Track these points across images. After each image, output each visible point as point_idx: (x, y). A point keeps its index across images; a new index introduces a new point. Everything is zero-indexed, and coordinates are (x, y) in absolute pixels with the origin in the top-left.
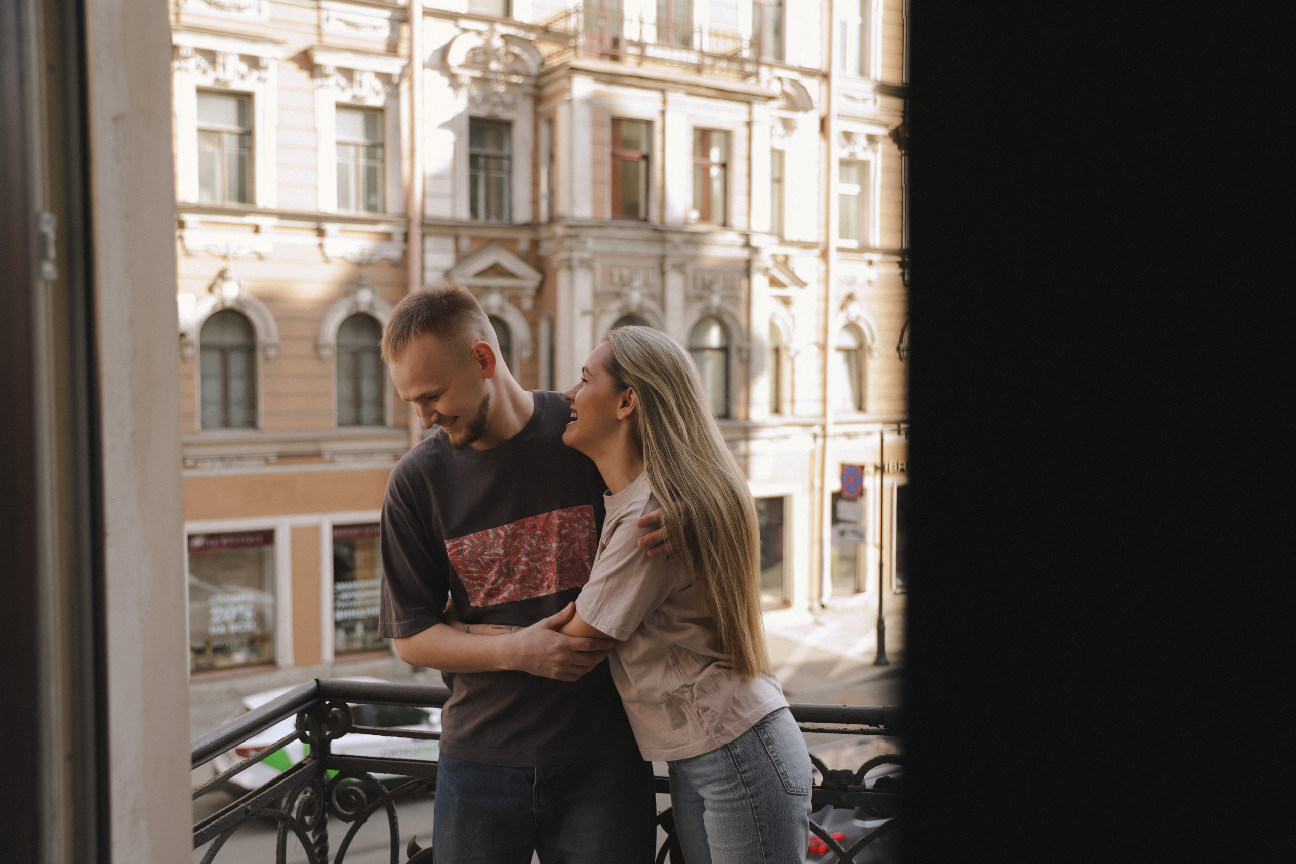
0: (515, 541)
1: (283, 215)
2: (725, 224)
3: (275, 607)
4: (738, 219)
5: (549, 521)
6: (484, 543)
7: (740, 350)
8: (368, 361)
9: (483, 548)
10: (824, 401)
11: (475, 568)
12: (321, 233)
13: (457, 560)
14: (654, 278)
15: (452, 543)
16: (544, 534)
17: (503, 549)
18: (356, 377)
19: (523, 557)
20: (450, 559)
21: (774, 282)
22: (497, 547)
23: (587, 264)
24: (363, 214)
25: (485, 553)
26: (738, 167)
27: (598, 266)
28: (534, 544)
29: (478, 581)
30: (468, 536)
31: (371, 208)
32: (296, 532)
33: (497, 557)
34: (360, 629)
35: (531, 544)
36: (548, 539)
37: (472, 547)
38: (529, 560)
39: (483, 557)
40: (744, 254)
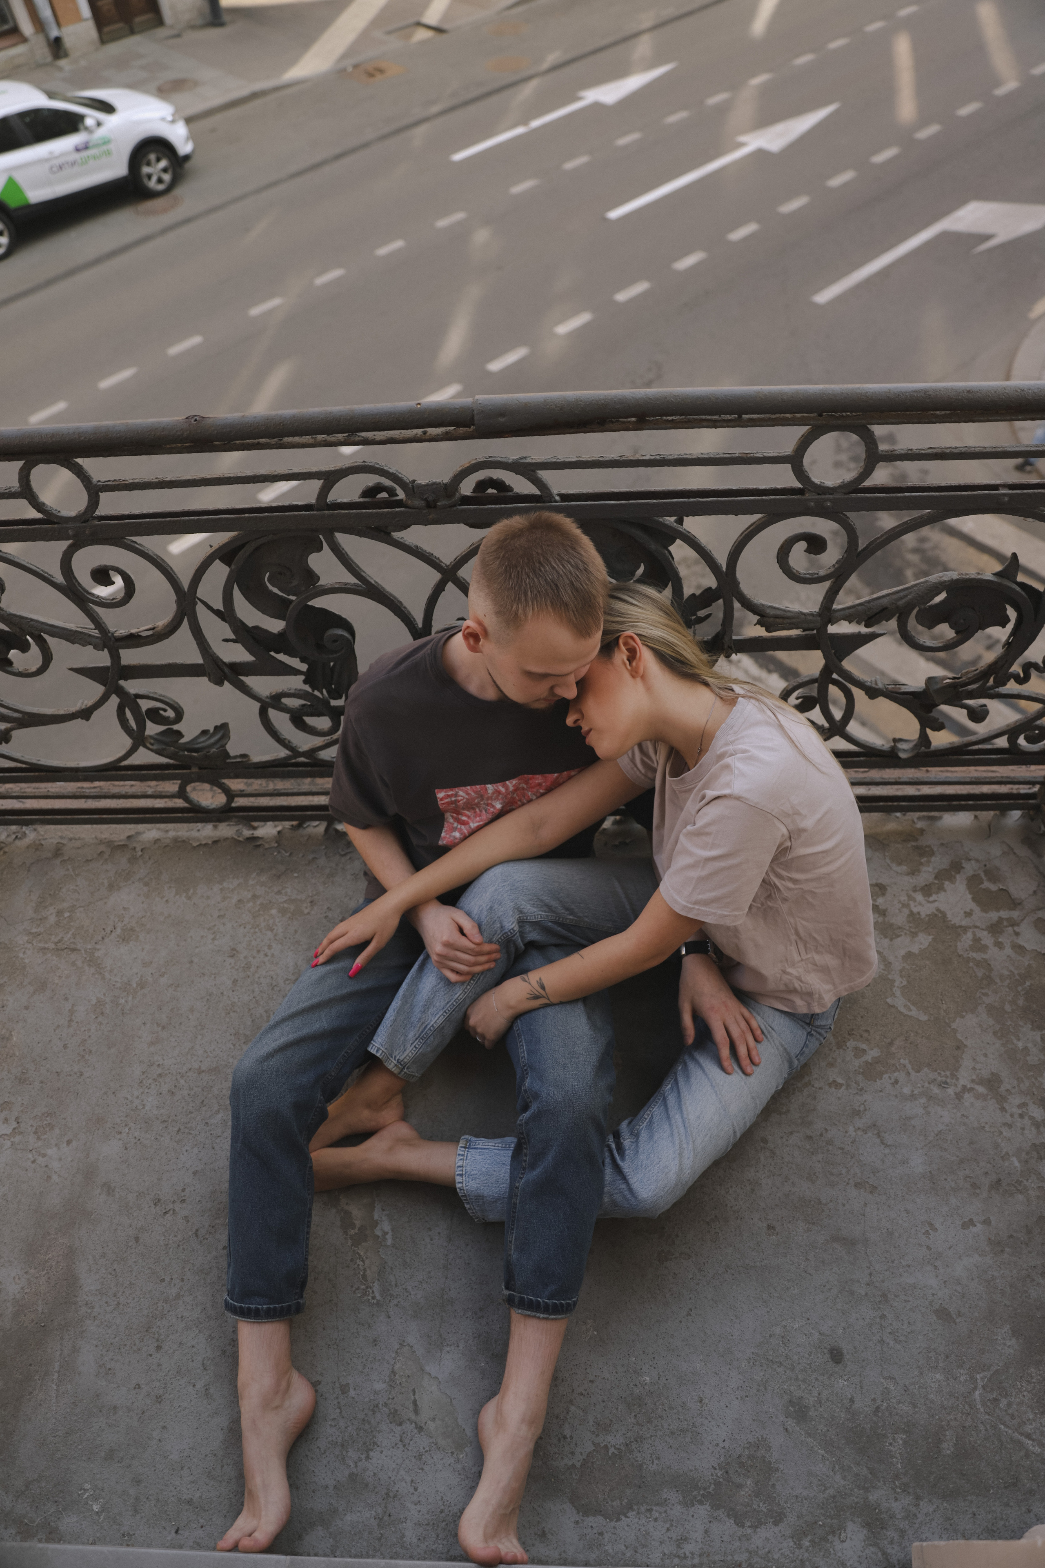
0: (514, 794)
6: (482, 796)
9: (479, 800)
15: (445, 792)
17: (501, 803)
22: (495, 800)
37: (468, 799)
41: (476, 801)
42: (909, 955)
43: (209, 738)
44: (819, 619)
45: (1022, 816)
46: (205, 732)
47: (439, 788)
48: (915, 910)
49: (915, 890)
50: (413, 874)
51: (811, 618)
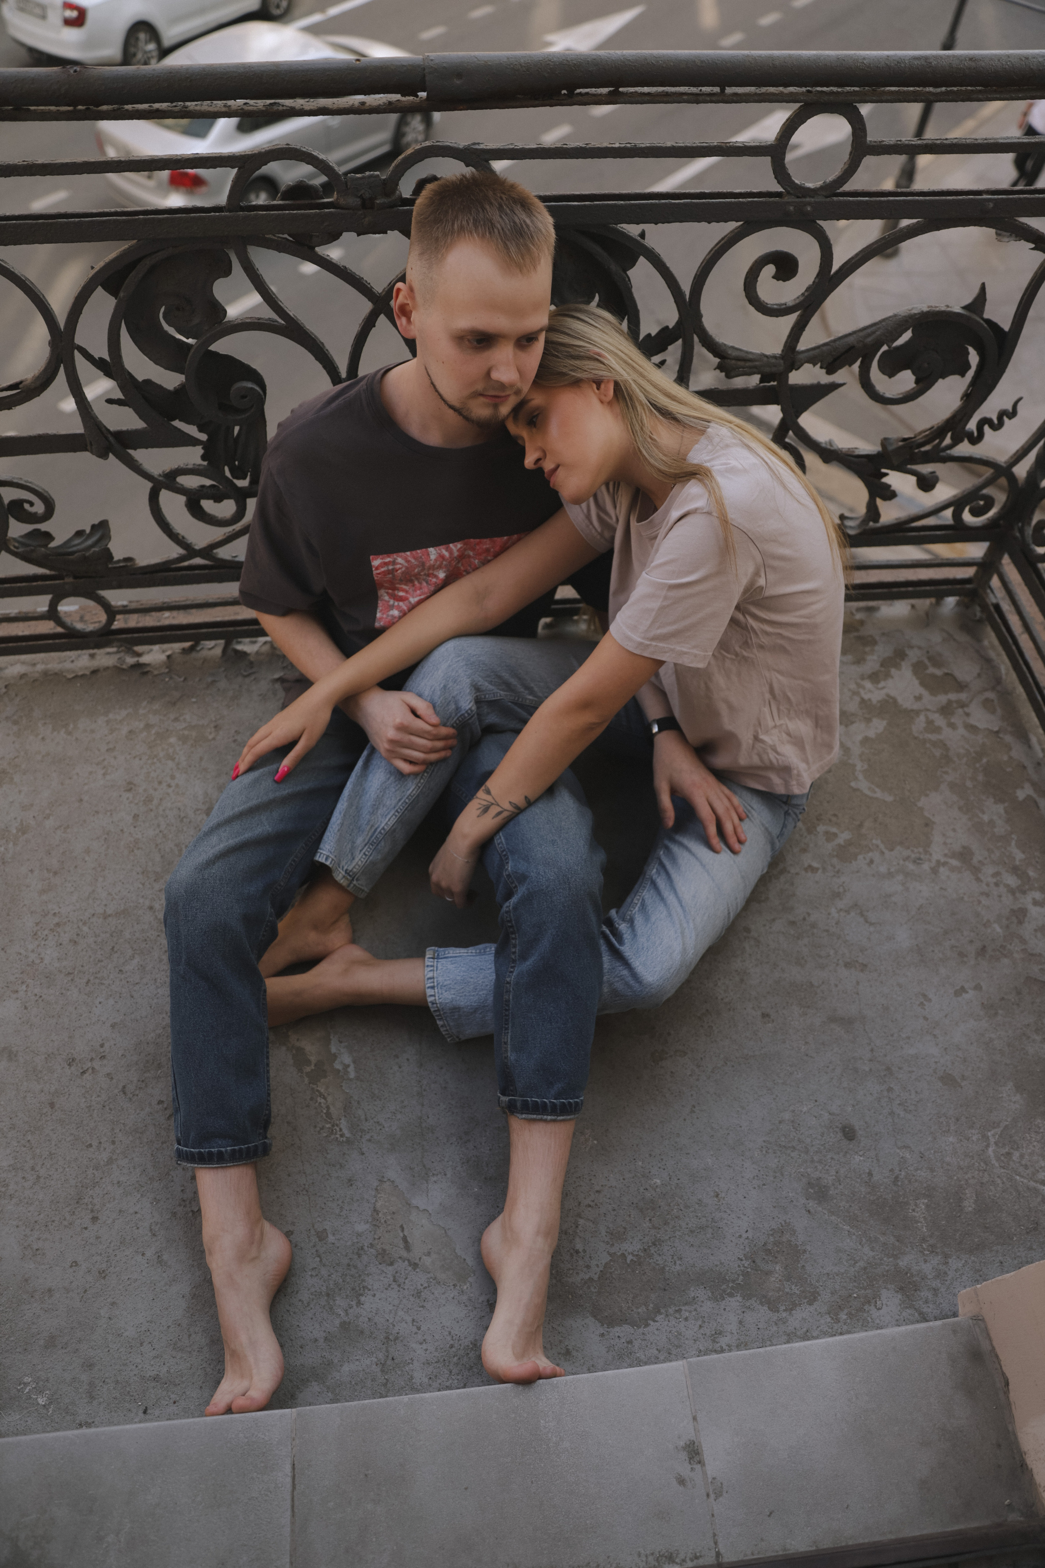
6: (423, 564)
13: (386, 579)
37: (407, 568)
41: (416, 570)
42: (866, 740)
43: (86, 540)
44: (782, 362)
45: (958, 604)
46: (79, 533)
47: (375, 554)
48: (866, 697)
49: (862, 678)
50: (345, 660)
51: (774, 361)
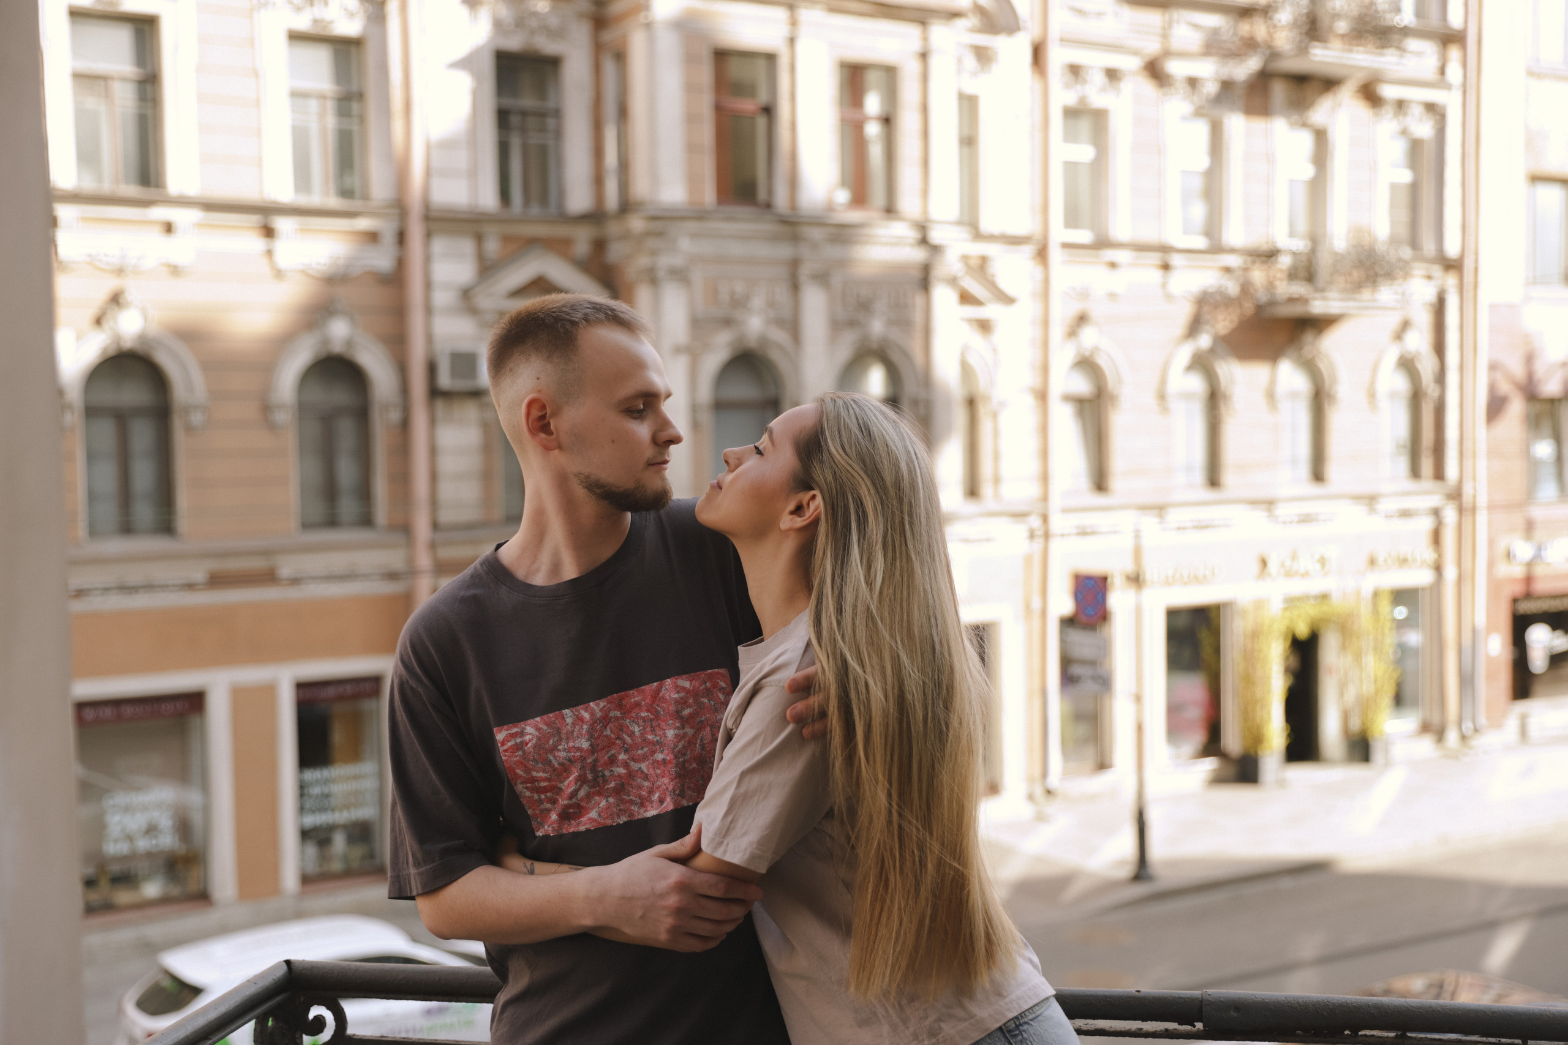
0: (606, 727)
1: (210, 206)
2: (890, 210)
3: (207, 810)
4: (909, 202)
5: (661, 695)
6: (558, 731)
7: (915, 403)
8: (346, 431)
9: (556, 739)
10: (1045, 478)
11: (543, 772)
12: (269, 232)
13: (515, 759)
14: (782, 294)
15: (507, 732)
16: (652, 717)
17: (588, 740)
18: (328, 454)
19: (620, 753)
20: (504, 758)
21: (966, 298)
22: (578, 737)
23: (680, 275)
24: (333, 202)
25: (560, 747)
26: (908, 122)
27: (698, 277)
28: (637, 734)
29: (548, 794)
30: (532, 720)
31: (346, 193)
32: (240, 696)
33: (578, 754)
34: (339, 842)
35: (633, 733)
36: (659, 724)
37: (539, 739)
38: (629, 759)
39: (556, 753)
40: (918, 255)
47: (497, 727)
